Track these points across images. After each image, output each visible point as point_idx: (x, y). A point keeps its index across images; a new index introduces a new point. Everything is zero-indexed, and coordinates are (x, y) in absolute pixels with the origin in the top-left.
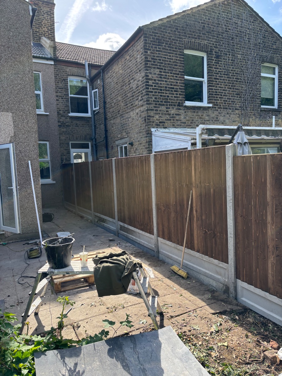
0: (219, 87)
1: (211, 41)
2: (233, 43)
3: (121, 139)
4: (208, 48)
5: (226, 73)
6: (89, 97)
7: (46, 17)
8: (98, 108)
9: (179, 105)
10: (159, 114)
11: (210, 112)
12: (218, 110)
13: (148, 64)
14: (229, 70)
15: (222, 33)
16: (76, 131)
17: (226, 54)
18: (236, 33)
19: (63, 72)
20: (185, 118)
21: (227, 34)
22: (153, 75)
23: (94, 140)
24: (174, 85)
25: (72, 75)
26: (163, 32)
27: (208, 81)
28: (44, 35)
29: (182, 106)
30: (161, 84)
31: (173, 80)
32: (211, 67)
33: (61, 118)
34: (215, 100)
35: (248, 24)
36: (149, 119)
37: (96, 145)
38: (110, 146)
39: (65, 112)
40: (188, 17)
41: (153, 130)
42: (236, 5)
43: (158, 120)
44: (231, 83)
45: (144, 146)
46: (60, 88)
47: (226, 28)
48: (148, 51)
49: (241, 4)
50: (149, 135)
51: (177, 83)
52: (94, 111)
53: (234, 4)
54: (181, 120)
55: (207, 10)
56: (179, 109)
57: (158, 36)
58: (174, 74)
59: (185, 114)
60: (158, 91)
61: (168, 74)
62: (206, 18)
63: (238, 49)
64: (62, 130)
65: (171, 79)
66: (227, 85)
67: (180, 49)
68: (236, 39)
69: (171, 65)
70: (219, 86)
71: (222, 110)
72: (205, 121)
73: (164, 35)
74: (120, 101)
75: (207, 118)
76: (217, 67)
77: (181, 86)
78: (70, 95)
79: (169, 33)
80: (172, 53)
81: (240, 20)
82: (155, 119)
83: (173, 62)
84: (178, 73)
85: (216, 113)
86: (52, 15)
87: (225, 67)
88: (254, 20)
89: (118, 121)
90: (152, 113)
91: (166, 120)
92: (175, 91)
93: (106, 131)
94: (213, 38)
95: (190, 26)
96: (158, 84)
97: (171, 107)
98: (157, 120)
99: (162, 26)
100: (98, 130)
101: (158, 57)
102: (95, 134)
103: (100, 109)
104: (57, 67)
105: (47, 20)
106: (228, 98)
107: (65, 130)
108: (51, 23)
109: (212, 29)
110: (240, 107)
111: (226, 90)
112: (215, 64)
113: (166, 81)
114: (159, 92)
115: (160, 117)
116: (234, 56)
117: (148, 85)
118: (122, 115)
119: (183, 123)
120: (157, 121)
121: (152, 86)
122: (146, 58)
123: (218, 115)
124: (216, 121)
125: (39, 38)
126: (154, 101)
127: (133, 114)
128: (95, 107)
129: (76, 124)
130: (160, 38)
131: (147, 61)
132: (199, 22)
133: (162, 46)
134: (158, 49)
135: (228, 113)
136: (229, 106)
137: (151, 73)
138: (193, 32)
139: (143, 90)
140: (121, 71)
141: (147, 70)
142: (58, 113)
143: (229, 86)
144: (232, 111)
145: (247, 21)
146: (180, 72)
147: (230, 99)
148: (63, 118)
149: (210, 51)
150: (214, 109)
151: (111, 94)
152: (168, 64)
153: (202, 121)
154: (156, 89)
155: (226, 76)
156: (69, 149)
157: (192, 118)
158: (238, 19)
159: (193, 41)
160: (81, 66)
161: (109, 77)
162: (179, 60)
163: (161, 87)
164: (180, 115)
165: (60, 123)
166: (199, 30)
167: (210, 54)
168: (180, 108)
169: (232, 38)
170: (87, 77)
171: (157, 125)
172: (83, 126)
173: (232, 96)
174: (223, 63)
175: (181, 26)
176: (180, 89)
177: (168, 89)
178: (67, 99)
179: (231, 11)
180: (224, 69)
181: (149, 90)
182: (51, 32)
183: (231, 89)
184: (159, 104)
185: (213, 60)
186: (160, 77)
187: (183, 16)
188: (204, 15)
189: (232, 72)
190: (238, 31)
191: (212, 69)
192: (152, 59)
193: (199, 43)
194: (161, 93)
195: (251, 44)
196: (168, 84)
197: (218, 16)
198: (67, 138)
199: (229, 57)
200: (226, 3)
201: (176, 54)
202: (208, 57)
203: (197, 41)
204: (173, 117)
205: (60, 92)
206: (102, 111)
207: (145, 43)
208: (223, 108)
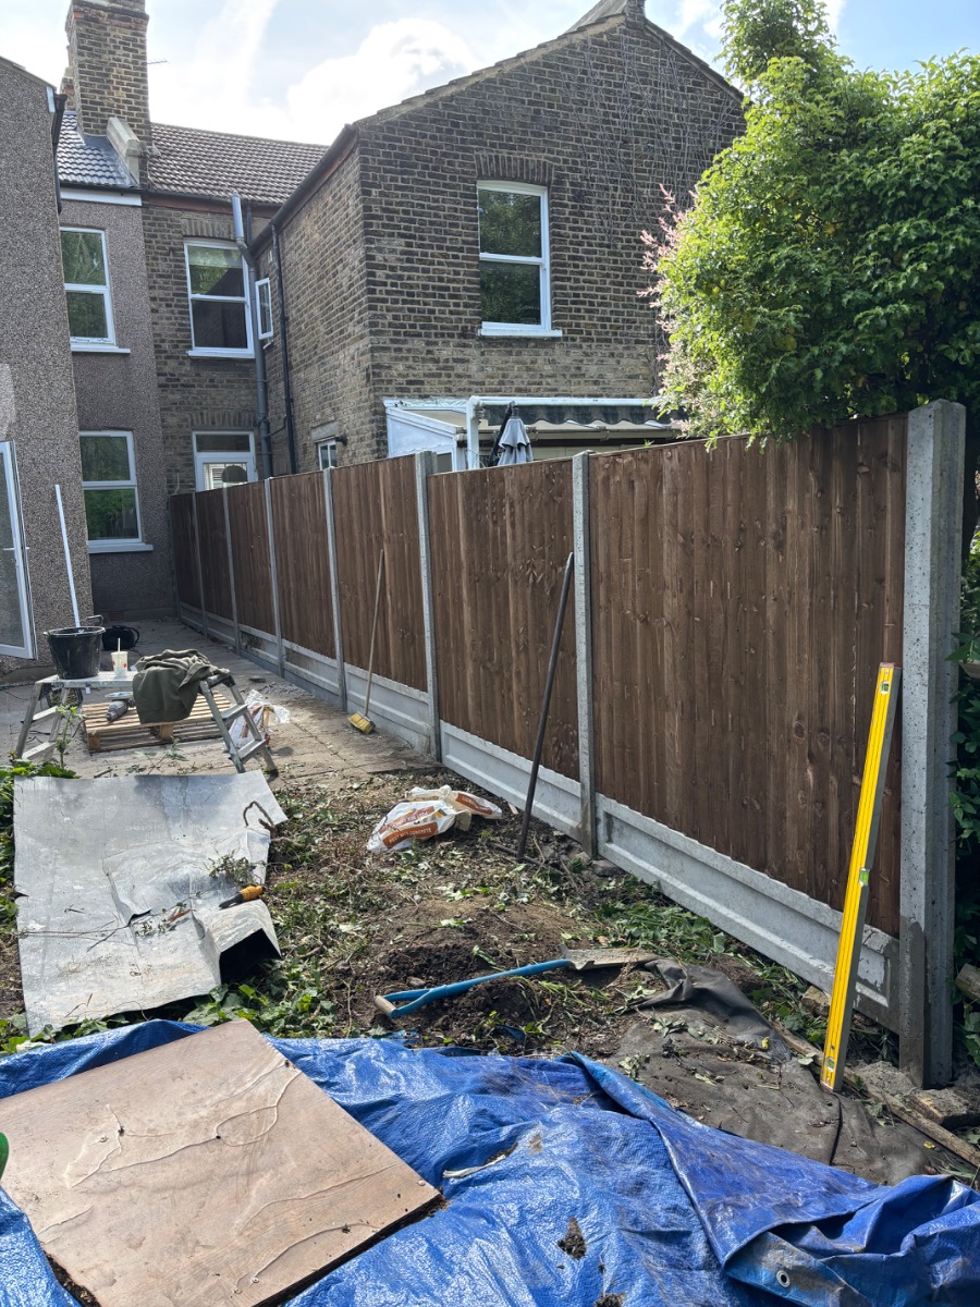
0: (585, 281)
1: (558, 153)
2: (626, 154)
3: (322, 425)
4: (550, 174)
5: (606, 242)
6: (247, 299)
7: (123, 58)
8: (271, 334)
9: (463, 335)
10: (407, 359)
11: (558, 350)
12: (581, 347)
13: (371, 226)
14: (614, 232)
15: (594, 128)
16: (209, 401)
17: (607, 189)
18: (637, 126)
19: (169, 226)
20: (482, 369)
21: (609, 129)
22: (387, 256)
23: (263, 426)
24: (449, 281)
25: (197, 236)
26: (415, 135)
27: (552, 265)
28: (118, 112)
29: (473, 337)
30: (409, 278)
31: (446, 268)
32: (559, 227)
33: (166, 364)
34: (573, 317)
35: (676, 96)
36: (379, 375)
37: (268, 439)
38: (301, 444)
39: (177, 347)
40: (488, 88)
41: (388, 402)
42: (638, 43)
43: (403, 376)
44: (621, 269)
45: (369, 446)
46: (161, 276)
47: (606, 114)
48: (373, 190)
49: (652, 40)
50: (378, 417)
51: (457, 273)
52: (263, 342)
53: (632, 42)
54: (469, 376)
55: (545, 65)
56: (465, 346)
57: (401, 148)
58: (448, 249)
59: (482, 358)
60: (401, 298)
61: (430, 251)
62: (542, 89)
63: (644, 171)
64: (171, 397)
65: (440, 263)
66: (608, 276)
67: (465, 180)
68: (637, 142)
69: (440, 224)
70: (586, 277)
71: (595, 344)
72: (542, 376)
73: (418, 143)
74: (316, 319)
75: (548, 369)
76: (579, 225)
77: (470, 282)
78: (191, 296)
79: (433, 138)
80: (442, 193)
81: (649, 87)
82: (395, 373)
83: (445, 217)
84: (459, 245)
85: (576, 354)
86: (140, 51)
87: (602, 224)
88: (694, 83)
89: (313, 373)
90: (385, 358)
91: (425, 375)
92: (452, 297)
93: (290, 401)
94: (563, 145)
95: (496, 114)
96: (400, 277)
97: (440, 340)
98: (400, 375)
99: (412, 118)
100: (272, 395)
101: (400, 204)
102: (267, 410)
103: (275, 335)
104: (152, 213)
105: (124, 67)
106: (612, 312)
107: (177, 397)
108: (136, 74)
109: (561, 118)
110: (649, 336)
111: (608, 290)
112: (571, 217)
113: (424, 271)
114: (404, 302)
115: (410, 367)
116: (631, 191)
117: (375, 283)
118: (322, 358)
119: (477, 383)
120: (400, 380)
121: (385, 284)
122: (369, 208)
123: (581, 361)
124: (575, 376)
125: (103, 121)
126: (390, 325)
127: (343, 358)
128: (264, 331)
129: (212, 381)
130: (407, 152)
131: (368, 216)
132: (523, 102)
133: (413, 173)
134: (400, 184)
135: (612, 355)
136: (616, 334)
137: (380, 250)
138: (505, 130)
139: (363, 295)
140: (316, 236)
141: (369, 241)
142: (158, 350)
143: (617, 276)
144: (625, 348)
145: (672, 87)
146: (464, 242)
147: (618, 313)
148: (172, 364)
149: (557, 183)
150: (570, 343)
151: (298, 297)
152: (432, 223)
153: (532, 376)
154: (396, 292)
155: (606, 250)
156: (192, 453)
157: (502, 369)
158: (644, 82)
159: (503, 158)
160: (222, 207)
161: (292, 248)
162: (462, 211)
163: (411, 286)
164: (468, 361)
165: (162, 379)
166: (523, 125)
167: (556, 190)
168: (466, 341)
169: (625, 142)
170: (240, 242)
171: (402, 390)
172: (232, 387)
173: (624, 306)
174: (595, 212)
175: (467, 115)
176: (466, 289)
177: (431, 291)
178: (182, 306)
179: (620, 63)
180: (600, 231)
181: (378, 296)
182: (137, 103)
183: (621, 284)
184: (406, 334)
185: (566, 206)
186: (409, 261)
187: (472, 86)
188: (536, 79)
189: (624, 237)
190: (642, 119)
191: (562, 231)
192: (384, 210)
193: (522, 160)
194: (412, 302)
195: (683, 155)
196: (430, 279)
197: (581, 80)
198: (186, 420)
199: (613, 196)
200: (605, 38)
201: (455, 195)
202: (551, 197)
203: (516, 154)
204: (445, 368)
205: (160, 288)
206: (279, 343)
207: (364, 168)
208: (598, 340)
